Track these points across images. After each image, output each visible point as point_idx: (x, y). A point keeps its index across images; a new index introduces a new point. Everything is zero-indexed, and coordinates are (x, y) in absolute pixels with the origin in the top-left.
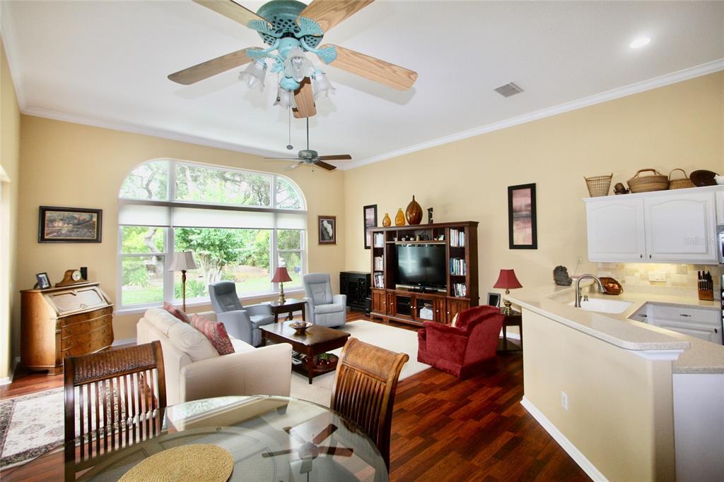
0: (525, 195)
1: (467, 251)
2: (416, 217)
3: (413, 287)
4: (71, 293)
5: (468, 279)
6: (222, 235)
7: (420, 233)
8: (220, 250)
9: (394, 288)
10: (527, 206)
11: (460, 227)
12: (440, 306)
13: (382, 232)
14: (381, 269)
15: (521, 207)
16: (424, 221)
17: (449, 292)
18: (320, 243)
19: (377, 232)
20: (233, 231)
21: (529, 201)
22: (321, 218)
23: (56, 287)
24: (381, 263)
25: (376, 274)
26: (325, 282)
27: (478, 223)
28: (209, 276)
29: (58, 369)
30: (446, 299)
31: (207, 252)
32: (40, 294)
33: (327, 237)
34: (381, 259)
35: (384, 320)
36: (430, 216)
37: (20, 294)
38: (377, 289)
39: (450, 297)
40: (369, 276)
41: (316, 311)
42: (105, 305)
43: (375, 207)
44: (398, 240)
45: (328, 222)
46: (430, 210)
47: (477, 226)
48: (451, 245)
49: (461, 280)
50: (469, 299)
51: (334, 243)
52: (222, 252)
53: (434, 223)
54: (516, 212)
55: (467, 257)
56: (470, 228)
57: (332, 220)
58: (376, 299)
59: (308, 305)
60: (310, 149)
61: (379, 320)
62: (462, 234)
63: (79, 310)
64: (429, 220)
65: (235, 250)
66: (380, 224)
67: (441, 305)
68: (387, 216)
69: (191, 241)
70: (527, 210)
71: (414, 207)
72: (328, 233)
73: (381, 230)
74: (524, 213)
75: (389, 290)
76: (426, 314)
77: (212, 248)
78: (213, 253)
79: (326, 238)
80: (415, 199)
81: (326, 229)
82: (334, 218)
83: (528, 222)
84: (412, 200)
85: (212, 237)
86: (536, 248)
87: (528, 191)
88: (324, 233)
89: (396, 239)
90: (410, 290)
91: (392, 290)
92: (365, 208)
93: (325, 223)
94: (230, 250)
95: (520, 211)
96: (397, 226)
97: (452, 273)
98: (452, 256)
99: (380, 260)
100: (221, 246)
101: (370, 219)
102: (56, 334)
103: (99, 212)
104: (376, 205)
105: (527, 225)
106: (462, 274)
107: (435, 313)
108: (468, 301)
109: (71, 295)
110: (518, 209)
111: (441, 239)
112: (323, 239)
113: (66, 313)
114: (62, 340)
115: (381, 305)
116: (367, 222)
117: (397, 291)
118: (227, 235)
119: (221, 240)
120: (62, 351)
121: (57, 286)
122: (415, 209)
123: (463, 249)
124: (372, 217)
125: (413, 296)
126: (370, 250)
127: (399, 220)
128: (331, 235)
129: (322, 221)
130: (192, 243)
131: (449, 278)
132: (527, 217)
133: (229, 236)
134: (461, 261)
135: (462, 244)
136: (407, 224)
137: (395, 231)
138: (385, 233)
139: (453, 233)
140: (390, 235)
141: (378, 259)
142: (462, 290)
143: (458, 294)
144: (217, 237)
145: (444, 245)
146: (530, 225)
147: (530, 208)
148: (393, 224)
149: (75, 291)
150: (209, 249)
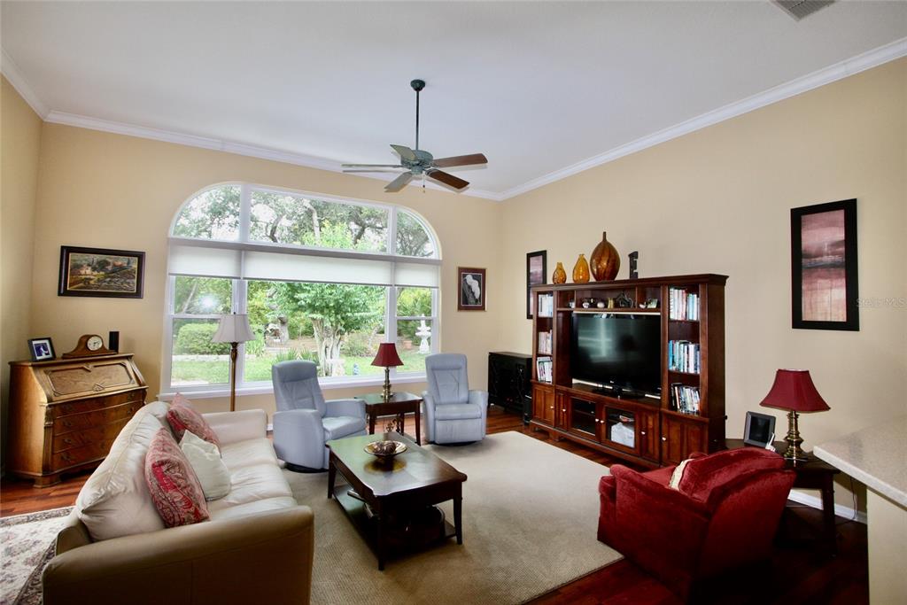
0: (833, 224)
1: (703, 330)
2: (609, 269)
3: (601, 386)
4: (83, 368)
5: (704, 380)
6: (337, 294)
7: (615, 294)
8: (336, 314)
9: (570, 385)
10: (835, 244)
11: (690, 284)
12: (647, 424)
13: (551, 293)
14: (549, 352)
15: (821, 248)
16: (623, 274)
17: (665, 402)
18: (460, 308)
19: (544, 293)
20: (352, 289)
21: (840, 235)
22: (463, 271)
23: (63, 358)
24: (547, 343)
25: (540, 359)
26: (459, 368)
27: (727, 277)
28: (324, 348)
29: (47, 480)
30: (660, 413)
31: (318, 316)
32: (31, 368)
33: (471, 300)
34: (550, 335)
35: (551, 436)
36: (633, 266)
37: (9, 366)
38: (542, 384)
39: (667, 411)
40: (529, 361)
41: (438, 415)
42: (135, 386)
43: (543, 254)
44: (577, 306)
45: (474, 278)
46: (633, 256)
47: (724, 284)
48: (672, 317)
49: (690, 380)
50: (707, 420)
51: (482, 308)
52: (339, 317)
53: (639, 277)
54: (809, 256)
55: (703, 340)
56: (710, 287)
57: (480, 274)
58: (539, 400)
59: (425, 404)
60: (420, 149)
61: (543, 435)
62: (694, 299)
63: (89, 393)
64: (631, 273)
65: (356, 314)
66: (550, 281)
67: (651, 423)
68: (560, 268)
69: (298, 300)
70: (833, 254)
71: (605, 251)
72: (473, 293)
73: (549, 289)
74: (828, 259)
75: (560, 387)
76: (623, 435)
77: (326, 311)
78: (327, 318)
79: (469, 301)
80: (607, 239)
81: (470, 287)
82: (483, 271)
83: (839, 276)
84: (601, 240)
85: (326, 296)
86: (857, 329)
87: (840, 215)
88: (468, 293)
89: (573, 305)
90: (596, 390)
91: (564, 388)
92: (530, 256)
93: (469, 278)
94: (349, 314)
95: (819, 254)
96: (576, 283)
97: (672, 368)
98: (674, 337)
99: (547, 338)
100: (338, 309)
101: (536, 274)
102: (45, 428)
103: (140, 256)
104: (545, 252)
105: (835, 282)
106: (692, 371)
107: (638, 438)
108: (704, 423)
109: (81, 371)
110: (813, 251)
111: (653, 306)
112: (466, 301)
113: (66, 397)
114: (53, 436)
115: (547, 410)
116: (531, 277)
117: (573, 390)
118: (346, 295)
119: (337, 301)
120: (53, 454)
121: (65, 356)
122: (607, 254)
123: (695, 324)
124: (540, 270)
125: (600, 403)
126: (531, 321)
127: (578, 274)
128: (477, 296)
129: (465, 276)
130: (299, 303)
131: (666, 376)
132: (834, 265)
133: (347, 295)
134: (692, 347)
135: (694, 315)
136: (592, 279)
137: (573, 291)
138: (555, 293)
139: (676, 296)
140: (564, 297)
141: (543, 335)
142: (691, 400)
143: (684, 405)
144: (332, 297)
145: (659, 316)
146: (843, 282)
147: (842, 249)
148: (569, 280)
149: (91, 366)
150: (322, 312)
